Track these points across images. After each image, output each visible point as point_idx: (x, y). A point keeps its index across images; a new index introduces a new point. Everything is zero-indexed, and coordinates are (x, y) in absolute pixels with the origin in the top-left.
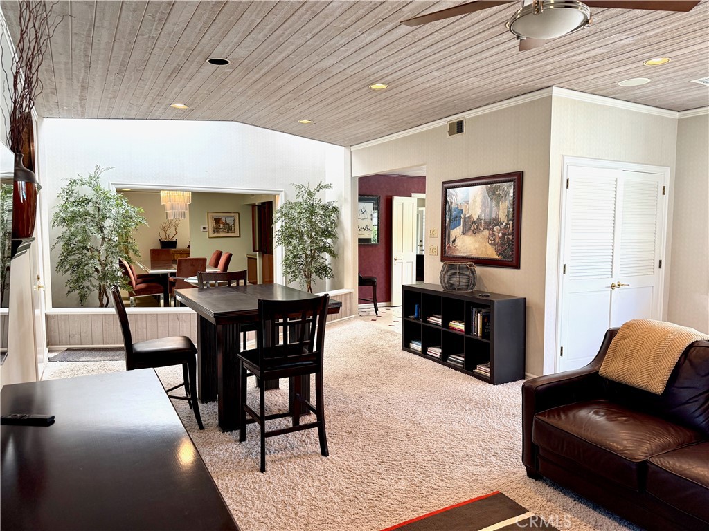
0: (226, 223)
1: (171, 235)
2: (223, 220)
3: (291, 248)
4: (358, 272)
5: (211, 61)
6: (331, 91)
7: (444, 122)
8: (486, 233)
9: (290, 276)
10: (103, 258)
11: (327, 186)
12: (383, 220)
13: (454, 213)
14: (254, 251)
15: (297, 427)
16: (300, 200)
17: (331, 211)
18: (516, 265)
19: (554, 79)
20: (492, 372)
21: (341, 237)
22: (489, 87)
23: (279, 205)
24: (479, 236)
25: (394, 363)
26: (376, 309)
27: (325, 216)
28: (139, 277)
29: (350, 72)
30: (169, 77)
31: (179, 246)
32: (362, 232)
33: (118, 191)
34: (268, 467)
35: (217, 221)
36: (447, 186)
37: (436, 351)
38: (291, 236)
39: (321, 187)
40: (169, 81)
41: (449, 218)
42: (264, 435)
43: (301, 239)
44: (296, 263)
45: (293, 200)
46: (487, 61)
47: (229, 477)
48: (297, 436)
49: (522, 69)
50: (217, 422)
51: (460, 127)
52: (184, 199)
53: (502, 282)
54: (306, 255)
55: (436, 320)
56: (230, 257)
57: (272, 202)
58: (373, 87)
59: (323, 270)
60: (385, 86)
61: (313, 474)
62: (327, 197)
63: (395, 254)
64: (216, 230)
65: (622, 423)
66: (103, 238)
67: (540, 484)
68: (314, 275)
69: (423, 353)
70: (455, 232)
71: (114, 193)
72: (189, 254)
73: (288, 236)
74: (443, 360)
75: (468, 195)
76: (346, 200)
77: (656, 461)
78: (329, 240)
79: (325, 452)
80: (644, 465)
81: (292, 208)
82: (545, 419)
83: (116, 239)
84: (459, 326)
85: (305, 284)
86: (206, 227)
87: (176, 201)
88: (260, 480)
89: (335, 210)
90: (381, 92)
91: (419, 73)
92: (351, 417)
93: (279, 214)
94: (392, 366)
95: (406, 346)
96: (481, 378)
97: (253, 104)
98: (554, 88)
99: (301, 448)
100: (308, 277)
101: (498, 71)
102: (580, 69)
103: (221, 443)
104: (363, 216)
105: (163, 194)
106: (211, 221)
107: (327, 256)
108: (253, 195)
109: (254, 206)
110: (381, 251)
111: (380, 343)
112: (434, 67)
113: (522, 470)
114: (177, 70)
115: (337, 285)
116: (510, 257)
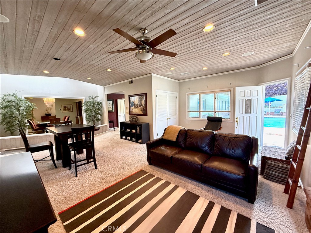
0: (68, 108)
1: (49, 112)
2: (67, 107)
3: (88, 114)
4: (108, 119)
5: (54, 59)
6: (96, 70)
7: (128, 81)
8: (140, 107)
9: (88, 122)
10: (20, 120)
11: (98, 97)
12: (115, 105)
13: (132, 103)
14: (77, 115)
15: (88, 163)
16: (90, 100)
17: (100, 103)
18: (147, 115)
19: (152, 71)
20: (142, 141)
21: (103, 110)
22: (138, 72)
23: (84, 101)
24: (138, 108)
25: (118, 142)
26: (114, 129)
27: (98, 105)
28: (36, 125)
29: (100, 65)
30: (40, 63)
31: (52, 115)
32: (109, 109)
33: (25, 98)
34: (78, 176)
35: (65, 107)
36: (130, 96)
37: (129, 138)
38: (88, 110)
39: (96, 97)
40: (40, 64)
41: (131, 104)
42: (76, 166)
43: (91, 111)
44: (90, 118)
45: (88, 100)
46: (135, 66)
47: (65, 180)
48: (88, 165)
49: (144, 69)
50: (62, 165)
51: (132, 82)
52: (52, 101)
53: (143, 119)
54: (93, 115)
55: (129, 130)
56: (69, 117)
57: (81, 102)
58: (107, 70)
59: (98, 120)
60: (111, 70)
61: (92, 175)
62: (98, 100)
63: (119, 114)
64: (64, 110)
65: (168, 148)
66: (20, 113)
67: (152, 166)
68: (95, 121)
69: (126, 139)
70: (132, 108)
71: (23, 98)
72: (56, 117)
73: (87, 111)
74: (131, 140)
75: (135, 98)
76: (104, 100)
77: (174, 156)
78: (99, 111)
79: (96, 168)
80: (172, 157)
81: (88, 103)
82: (151, 150)
83: (25, 113)
84: (134, 131)
85: (93, 124)
86: (61, 109)
87: (49, 101)
88: (75, 180)
89: (101, 103)
90: (110, 72)
91: (119, 67)
92: (105, 158)
93: (84, 104)
94: (117, 143)
95: (121, 138)
96: (140, 143)
97: (72, 73)
98: (152, 74)
99: (89, 168)
100: (94, 121)
101: (139, 68)
102: (157, 69)
103: (63, 171)
104: (109, 105)
105: (44, 99)
106: (63, 107)
107: (99, 116)
108: (76, 99)
109: (77, 102)
110: (115, 114)
111: (114, 138)
112: (122, 66)
113: (148, 163)
114: (42, 61)
115: (102, 123)
116: (145, 113)
